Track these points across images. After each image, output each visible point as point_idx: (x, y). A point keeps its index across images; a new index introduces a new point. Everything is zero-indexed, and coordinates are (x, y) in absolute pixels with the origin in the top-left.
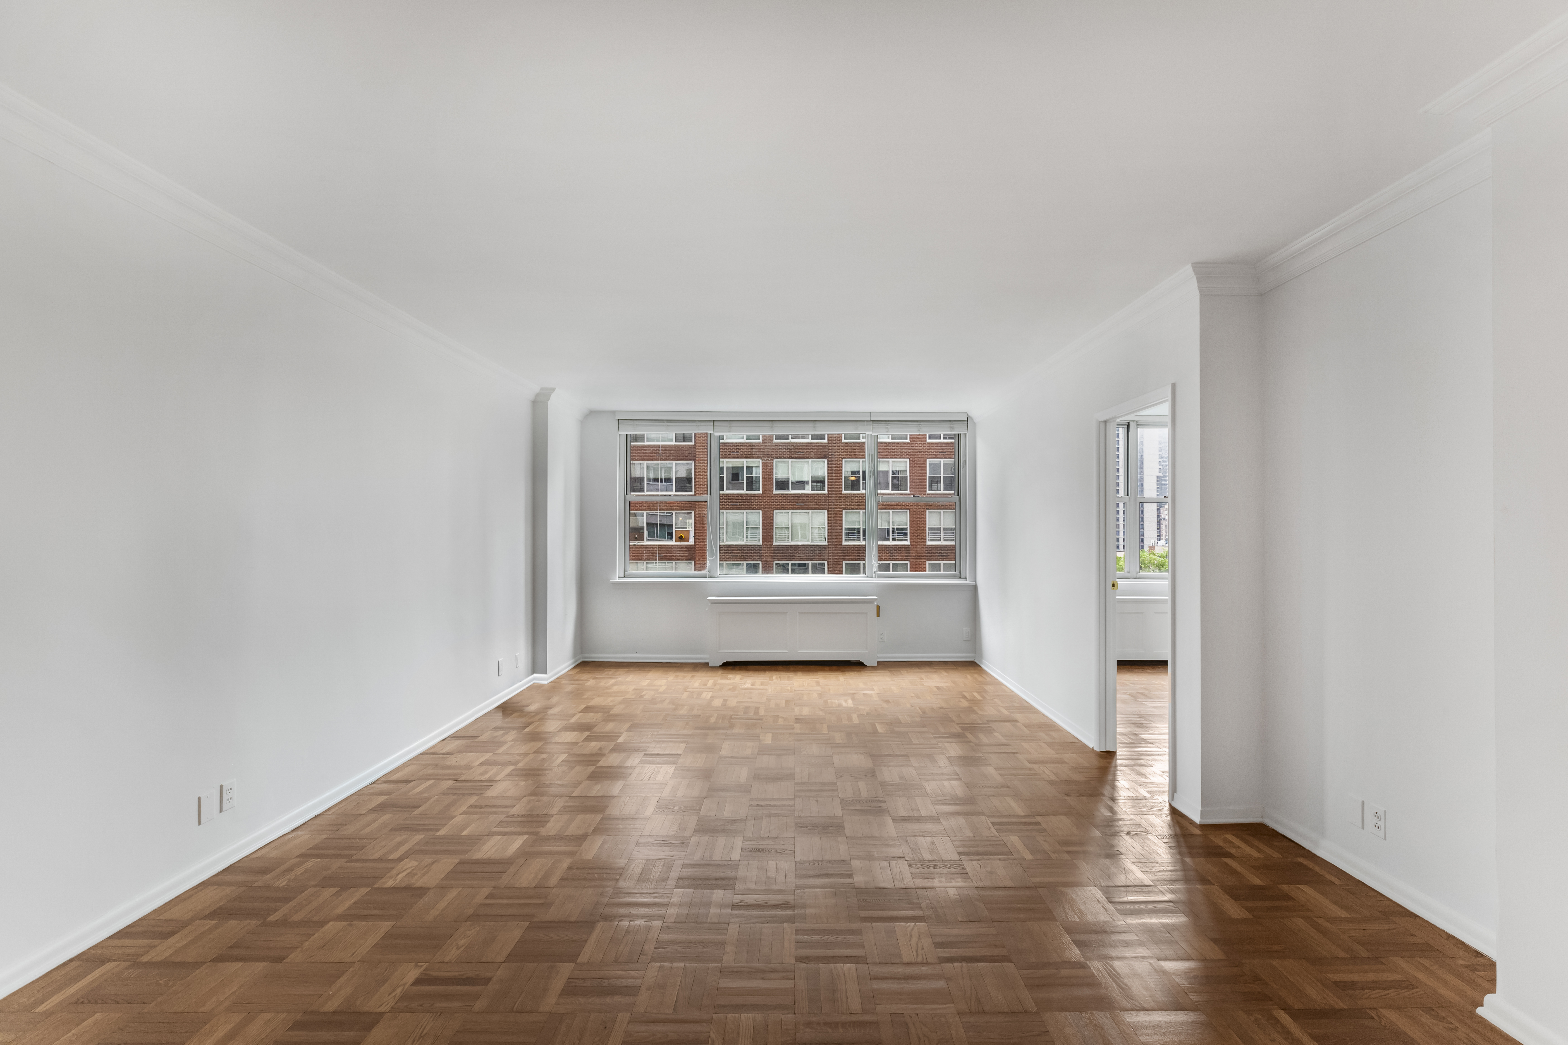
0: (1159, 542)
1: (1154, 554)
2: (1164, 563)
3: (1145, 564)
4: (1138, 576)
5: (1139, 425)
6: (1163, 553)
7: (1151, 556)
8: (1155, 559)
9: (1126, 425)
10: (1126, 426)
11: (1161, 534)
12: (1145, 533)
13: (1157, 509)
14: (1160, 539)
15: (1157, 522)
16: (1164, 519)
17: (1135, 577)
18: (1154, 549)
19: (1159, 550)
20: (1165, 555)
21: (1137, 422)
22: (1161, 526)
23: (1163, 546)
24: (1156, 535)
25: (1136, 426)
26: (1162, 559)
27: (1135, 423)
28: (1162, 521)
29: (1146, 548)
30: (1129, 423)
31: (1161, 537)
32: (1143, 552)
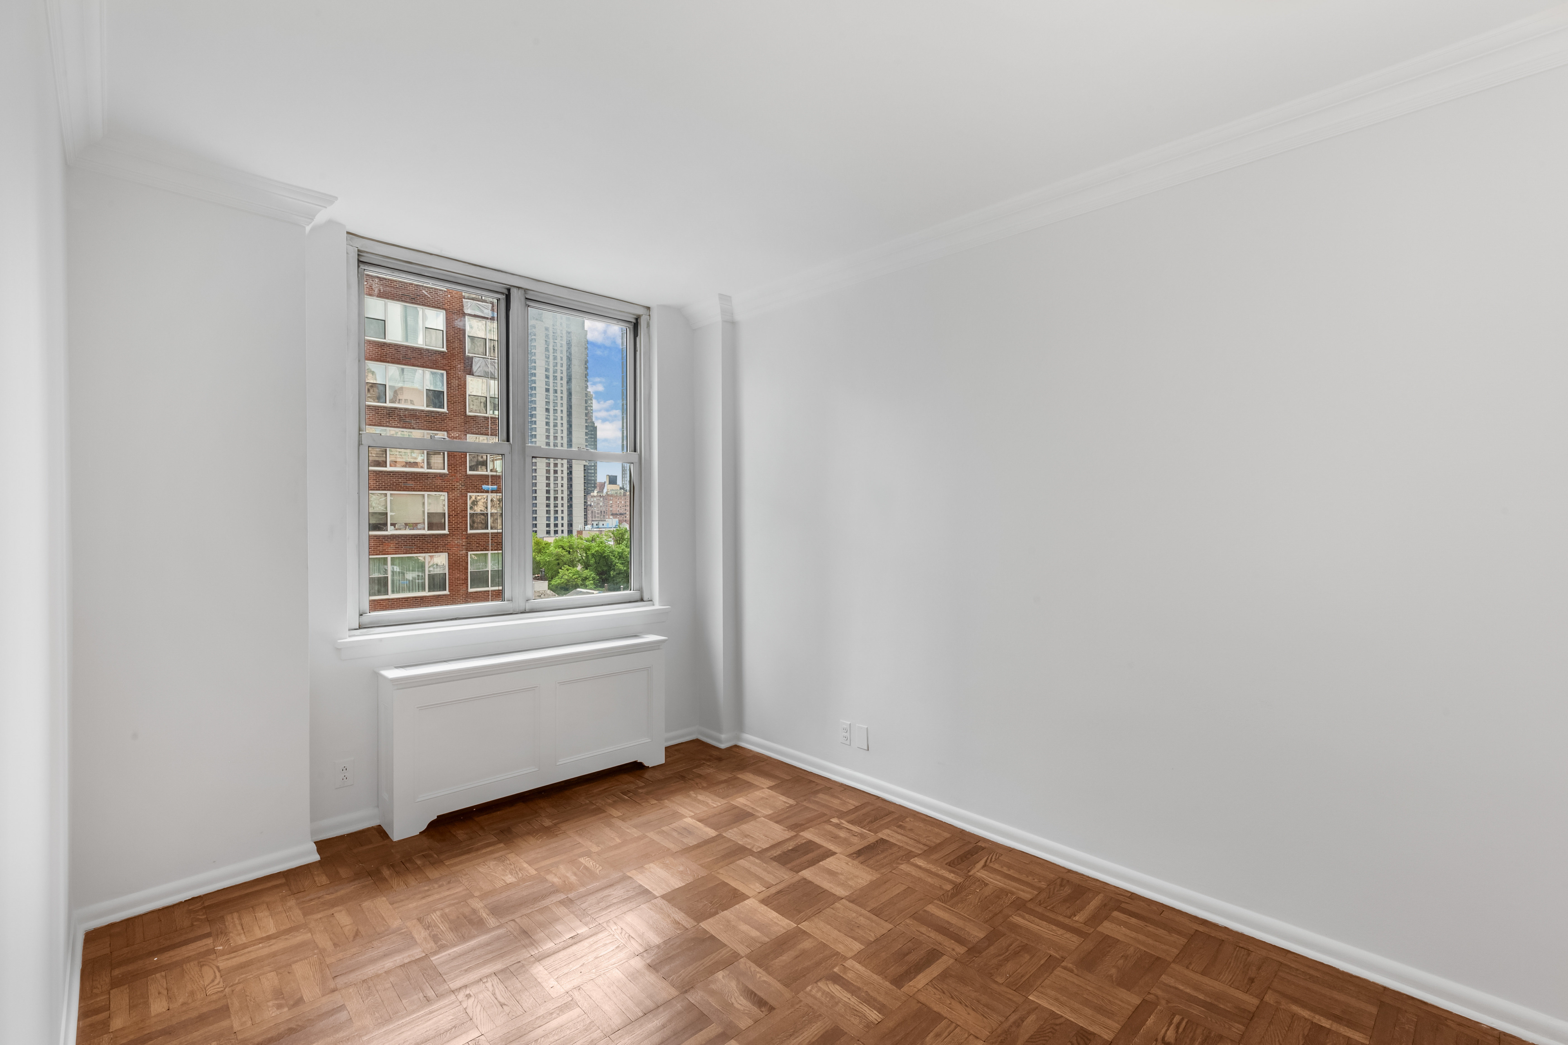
0: (586, 527)
1: (582, 539)
2: (591, 547)
3: (573, 548)
4: (528, 606)
5: (529, 300)
6: (589, 537)
7: (579, 540)
8: (582, 544)
9: (502, 293)
10: (504, 296)
11: (588, 519)
12: (574, 519)
13: (585, 496)
14: (587, 523)
15: (585, 508)
16: (590, 505)
17: (522, 609)
18: (582, 534)
19: (586, 536)
20: (591, 539)
21: (526, 290)
22: (588, 512)
23: (589, 530)
24: (583, 520)
25: (523, 299)
26: (588, 543)
27: (521, 292)
28: (589, 508)
29: (575, 533)
30: (509, 290)
31: (588, 522)
32: (571, 537)
